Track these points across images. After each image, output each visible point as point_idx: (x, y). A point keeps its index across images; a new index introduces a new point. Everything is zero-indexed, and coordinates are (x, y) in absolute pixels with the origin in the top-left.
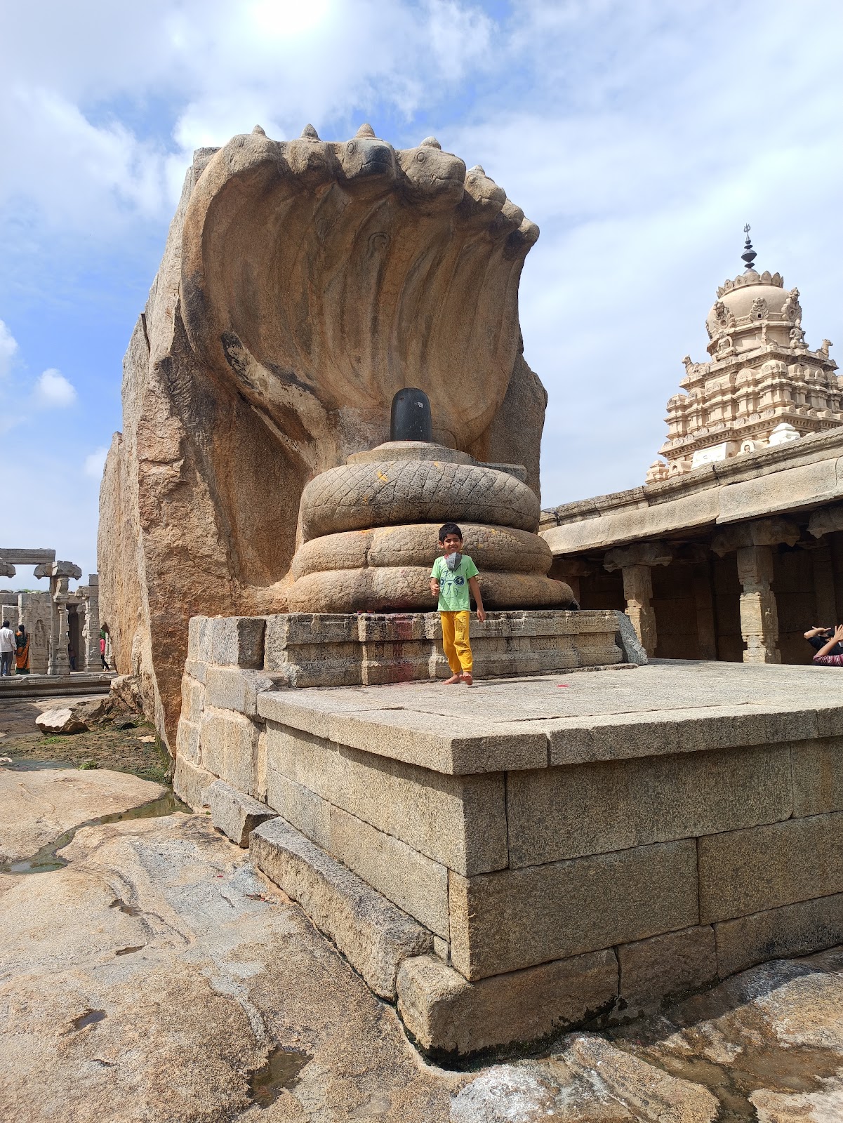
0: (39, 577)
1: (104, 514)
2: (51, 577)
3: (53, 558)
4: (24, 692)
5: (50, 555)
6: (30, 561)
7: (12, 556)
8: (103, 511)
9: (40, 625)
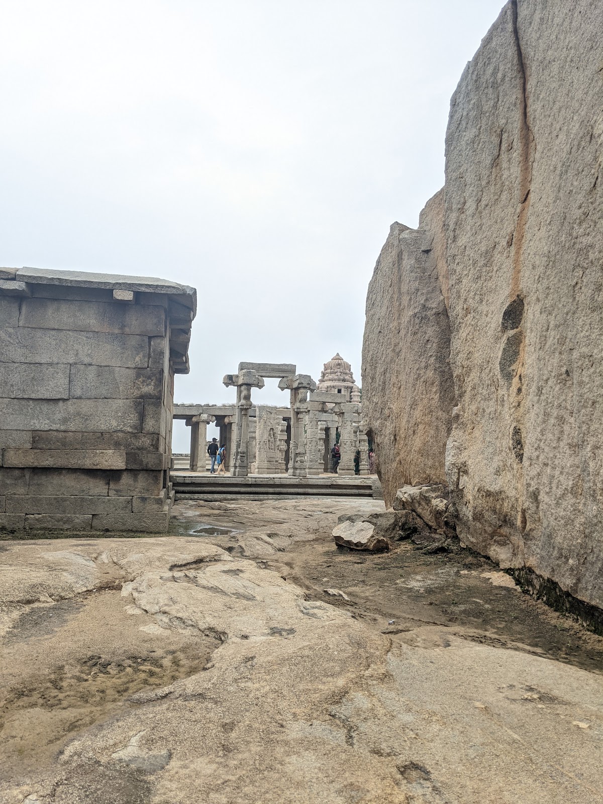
0: (282, 389)
1: (373, 315)
2: (292, 389)
3: (294, 372)
4: (271, 490)
5: (291, 369)
6: (274, 375)
7: (262, 370)
8: (372, 312)
9: (272, 432)
